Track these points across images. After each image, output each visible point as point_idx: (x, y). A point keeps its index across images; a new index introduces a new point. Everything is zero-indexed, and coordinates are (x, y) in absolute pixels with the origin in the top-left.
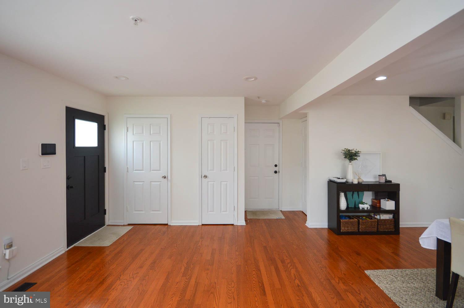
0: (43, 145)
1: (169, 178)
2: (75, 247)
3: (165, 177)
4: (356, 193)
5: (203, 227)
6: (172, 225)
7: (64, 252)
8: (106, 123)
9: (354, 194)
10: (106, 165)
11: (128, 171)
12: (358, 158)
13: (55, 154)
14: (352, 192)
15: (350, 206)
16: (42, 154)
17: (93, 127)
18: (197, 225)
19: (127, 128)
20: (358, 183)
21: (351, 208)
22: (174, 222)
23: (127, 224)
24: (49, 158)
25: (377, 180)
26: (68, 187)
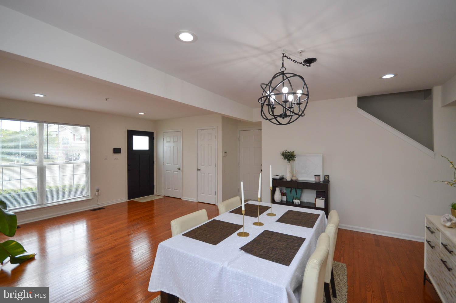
0: (114, 149)
1: (182, 169)
2: (132, 201)
3: (179, 169)
4: (294, 191)
5: (199, 203)
6: (183, 199)
7: (125, 201)
8: (155, 136)
9: (292, 190)
10: (155, 160)
11: (164, 164)
12: (295, 159)
13: (120, 153)
14: (290, 189)
15: (288, 201)
16: (114, 153)
17: (146, 139)
18: (195, 201)
19: (163, 138)
20: (291, 180)
21: (289, 202)
22: (184, 198)
23: (164, 195)
24: (117, 155)
25: (313, 179)
26: (129, 170)
